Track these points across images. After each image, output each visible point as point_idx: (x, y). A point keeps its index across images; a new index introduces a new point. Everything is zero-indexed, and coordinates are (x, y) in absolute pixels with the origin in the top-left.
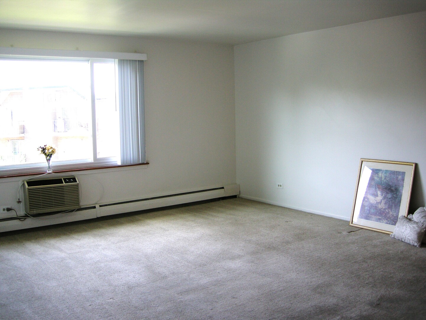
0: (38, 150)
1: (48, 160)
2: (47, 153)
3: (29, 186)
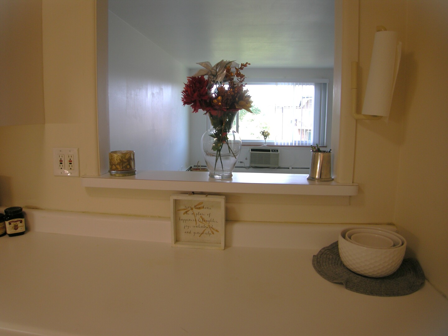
0: (260, 133)
1: (265, 139)
2: (265, 134)
3: (251, 151)
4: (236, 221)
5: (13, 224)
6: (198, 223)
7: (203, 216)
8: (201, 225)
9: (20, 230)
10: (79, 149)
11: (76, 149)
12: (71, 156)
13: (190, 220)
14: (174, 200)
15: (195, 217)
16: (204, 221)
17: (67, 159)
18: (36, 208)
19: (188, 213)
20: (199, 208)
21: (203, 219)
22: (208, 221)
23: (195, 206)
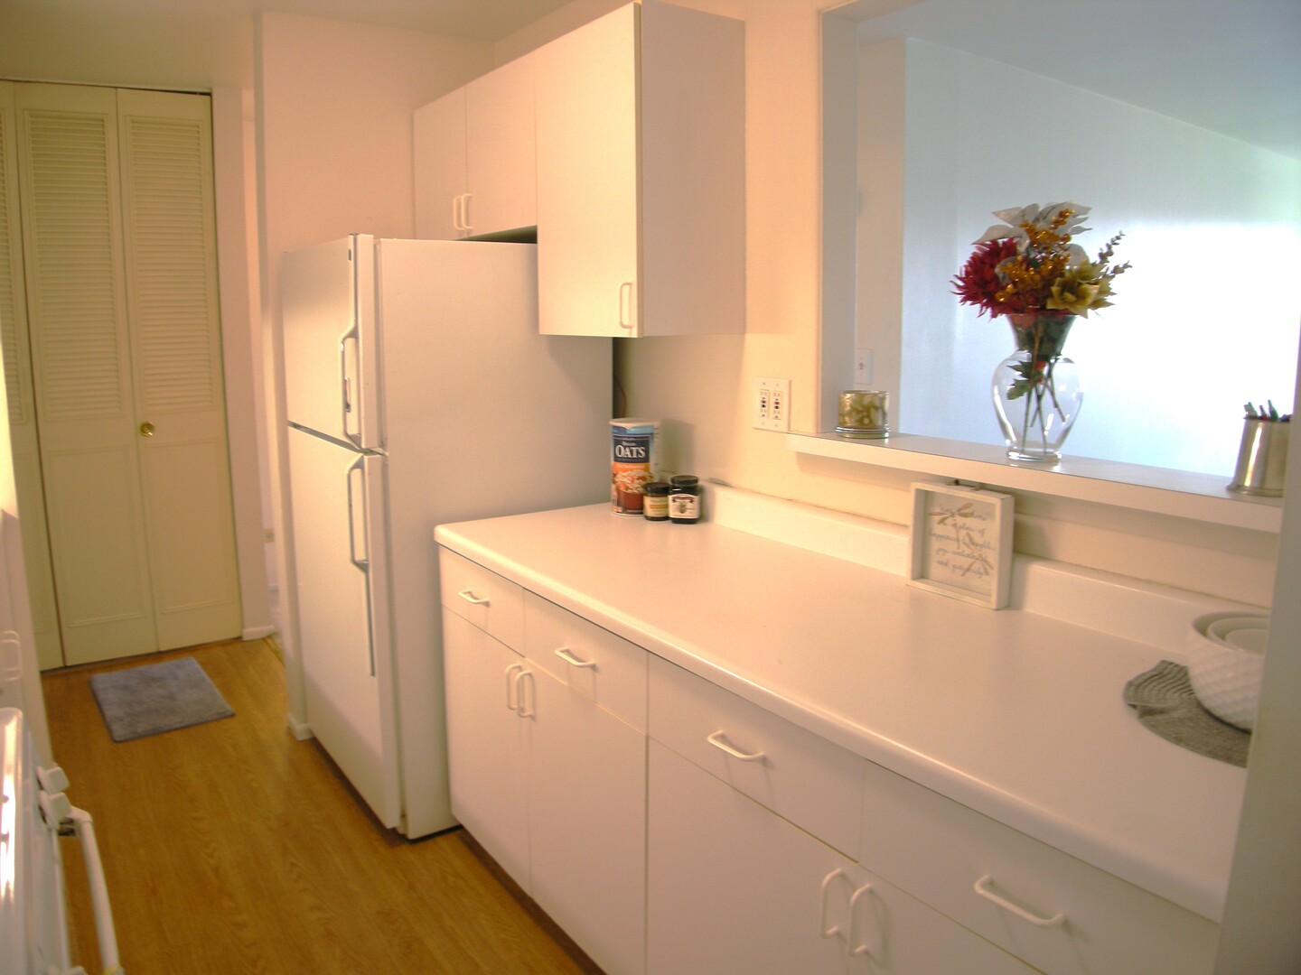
4: (1044, 557)
5: (677, 504)
6: (963, 547)
7: (972, 534)
8: (967, 551)
9: (688, 515)
10: (790, 382)
11: (787, 381)
12: (779, 395)
13: (948, 538)
14: (918, 491)
15: (958, 532)
16: (973, 544)
17: (773, 400)
18: (724, 484)
19: (946, 521)
20: (965, 515)
21: (971, 539)
22: (981, 545)
23: (959, 510)
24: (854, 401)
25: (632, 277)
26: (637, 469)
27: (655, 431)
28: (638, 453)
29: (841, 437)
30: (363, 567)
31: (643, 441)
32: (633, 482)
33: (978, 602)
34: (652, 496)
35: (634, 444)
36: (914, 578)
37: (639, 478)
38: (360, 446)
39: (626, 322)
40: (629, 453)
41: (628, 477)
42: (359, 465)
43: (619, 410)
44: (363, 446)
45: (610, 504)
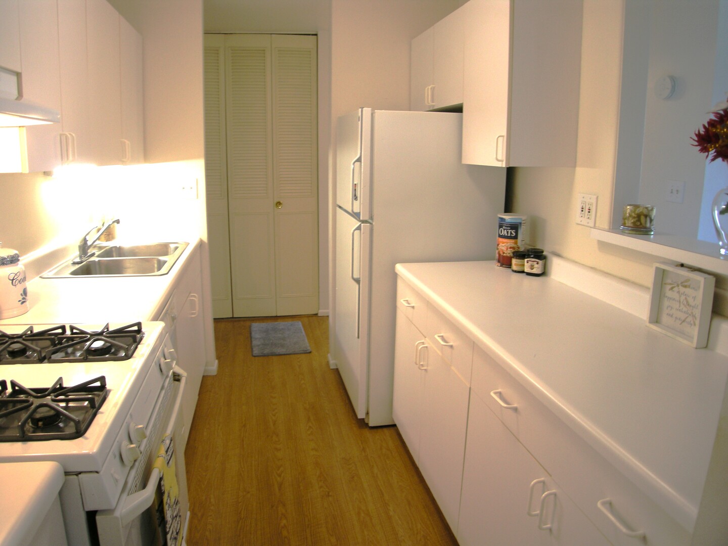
5: (529, 264)
6: (682, 306)
7: (688, 299)
8: (685, 309)
9: (535, 271)
10: (597, 197)
11: (595, 197)
12: (591, 205)
13: (674, 299)
14: (657, 268)
15: (680, 297)
16: (688, 305)
17: (587, 208)
18: (558, 255)
19: (674, 289)
20: (685, 287)
21: (687, 302)
22: (693, 307)
23: (682, 283)
24: (631, 211)
25: (504, 133)
26: (510, 243)
27: (523, 222)
28: (511, 233)
29: (622, 233)
30: (357, 281)
31: (515, 227)
32: (507, 249)
33: (685, 342)
34: (516, 259)
35: (509, 228)
36: (650, 322)
37: (510, 248)
38: (360, 218)
39: (500, 158)
40: (506, 233)
41: (505, 246)
42: (359, 228)
43: (508, 208)
44: (361, 219)
45: (495, 261)
